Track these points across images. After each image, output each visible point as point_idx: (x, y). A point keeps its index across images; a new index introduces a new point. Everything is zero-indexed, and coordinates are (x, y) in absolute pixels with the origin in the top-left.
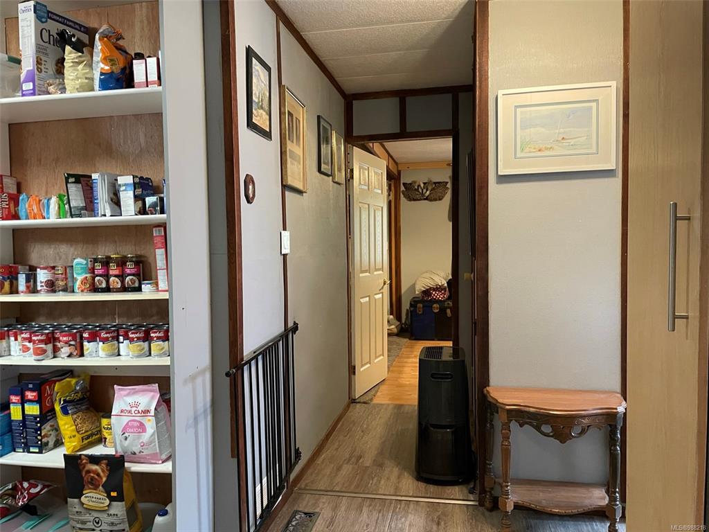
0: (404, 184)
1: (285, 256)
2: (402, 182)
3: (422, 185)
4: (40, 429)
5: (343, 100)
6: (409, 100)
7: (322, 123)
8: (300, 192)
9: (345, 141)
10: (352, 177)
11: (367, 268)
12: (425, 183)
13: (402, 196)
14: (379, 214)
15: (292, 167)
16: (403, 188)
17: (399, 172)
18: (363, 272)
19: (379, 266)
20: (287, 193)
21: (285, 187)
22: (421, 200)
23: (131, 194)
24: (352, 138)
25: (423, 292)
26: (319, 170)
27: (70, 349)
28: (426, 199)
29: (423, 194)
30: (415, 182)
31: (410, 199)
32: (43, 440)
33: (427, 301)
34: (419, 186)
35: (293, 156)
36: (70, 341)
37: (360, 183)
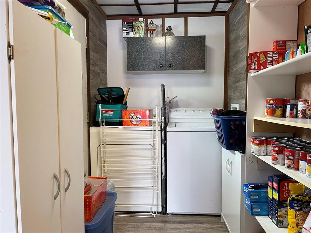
4: (277, 210)
27: (289, 162)
32: (279, 218)
36: (290, 156)
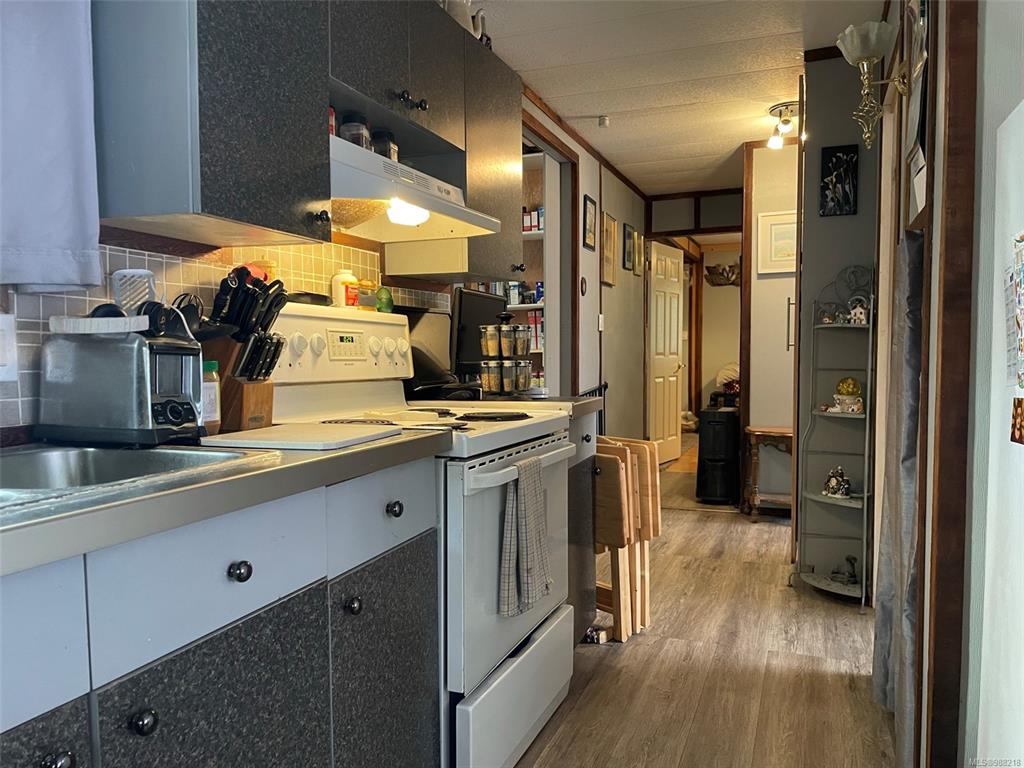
0: (707, 268)
1: (600, 332)
2: (705, 265)
3: (728, 269)
5: (643, 202)
6: (703, 200)
7: (628, 228)
8: (610, 285)
9: (645, 237)
10: (650, 268)
11: (662, 351)
12: (730, 267)
13: (704, 280)
14: (675, 301)
15: (607, 268)
16: (706, 272)
17: (702, 255)
18: (658, 354)
19: (674, 350)
20: (603, 287)
21: (602, 283)
22: (726, 285)
23: (517, 291)
24: (649, 234)
25: (725, 385)
26: (624, 267)
28: (732, 284)
29: (728, 279)
30: (719, 266)
31: (714, 284)
33: (730, 395)
34: (724, 269)
35: (608, 259)
37: (657, 273)
